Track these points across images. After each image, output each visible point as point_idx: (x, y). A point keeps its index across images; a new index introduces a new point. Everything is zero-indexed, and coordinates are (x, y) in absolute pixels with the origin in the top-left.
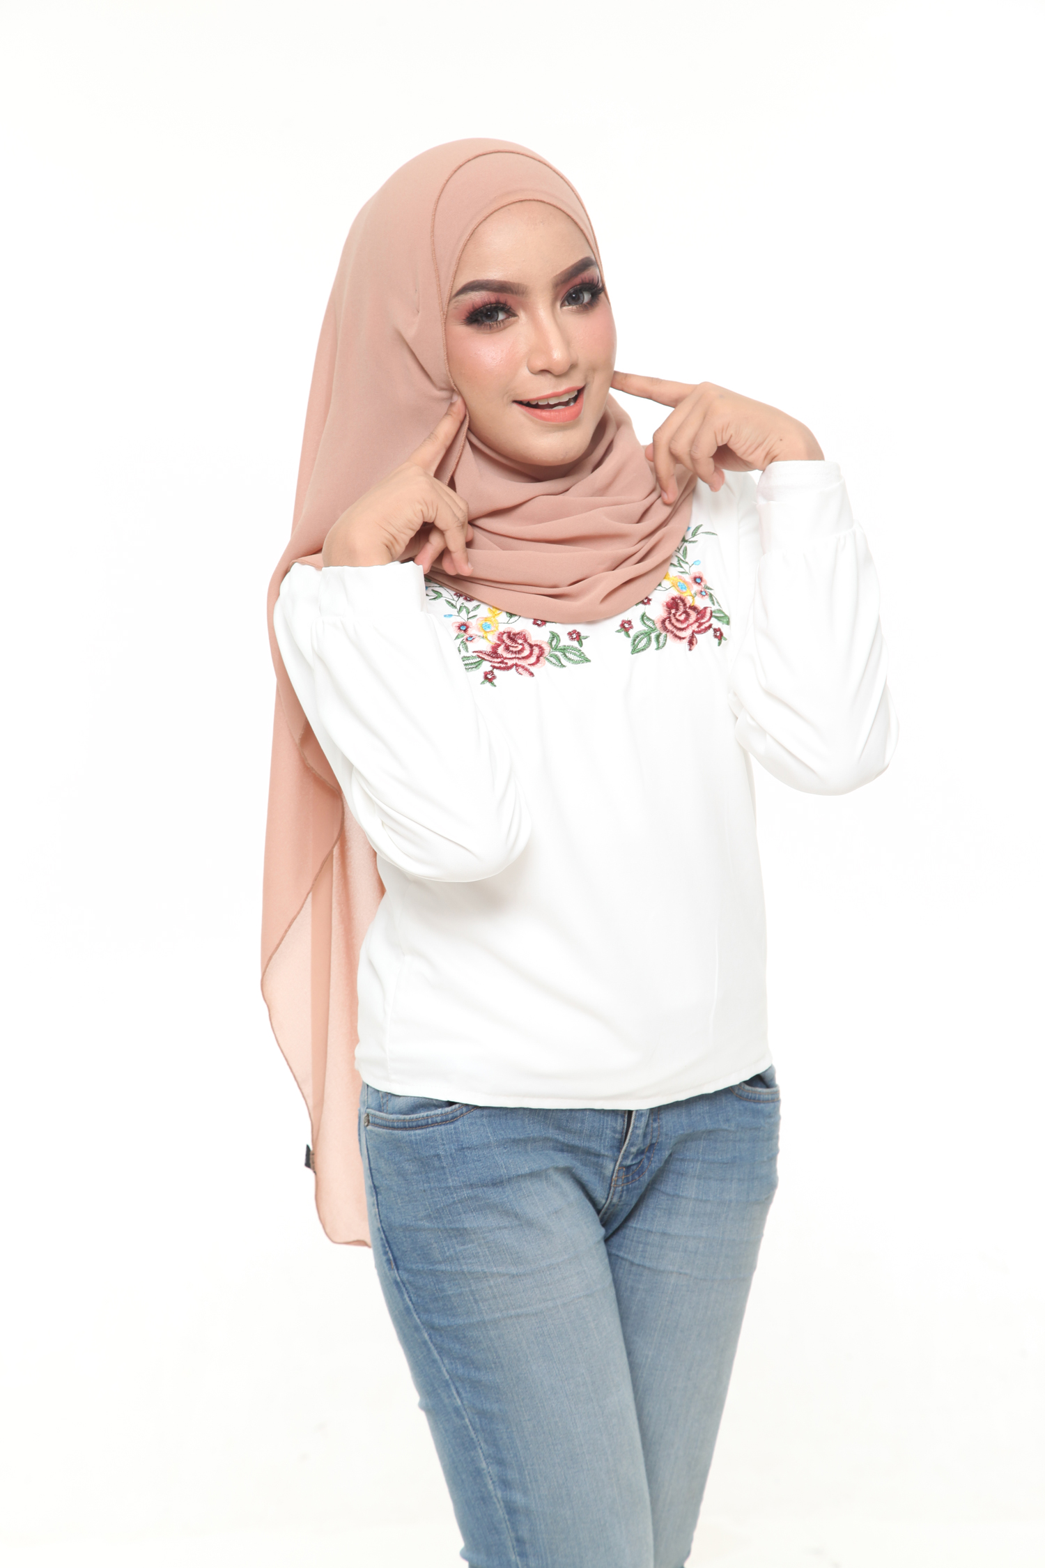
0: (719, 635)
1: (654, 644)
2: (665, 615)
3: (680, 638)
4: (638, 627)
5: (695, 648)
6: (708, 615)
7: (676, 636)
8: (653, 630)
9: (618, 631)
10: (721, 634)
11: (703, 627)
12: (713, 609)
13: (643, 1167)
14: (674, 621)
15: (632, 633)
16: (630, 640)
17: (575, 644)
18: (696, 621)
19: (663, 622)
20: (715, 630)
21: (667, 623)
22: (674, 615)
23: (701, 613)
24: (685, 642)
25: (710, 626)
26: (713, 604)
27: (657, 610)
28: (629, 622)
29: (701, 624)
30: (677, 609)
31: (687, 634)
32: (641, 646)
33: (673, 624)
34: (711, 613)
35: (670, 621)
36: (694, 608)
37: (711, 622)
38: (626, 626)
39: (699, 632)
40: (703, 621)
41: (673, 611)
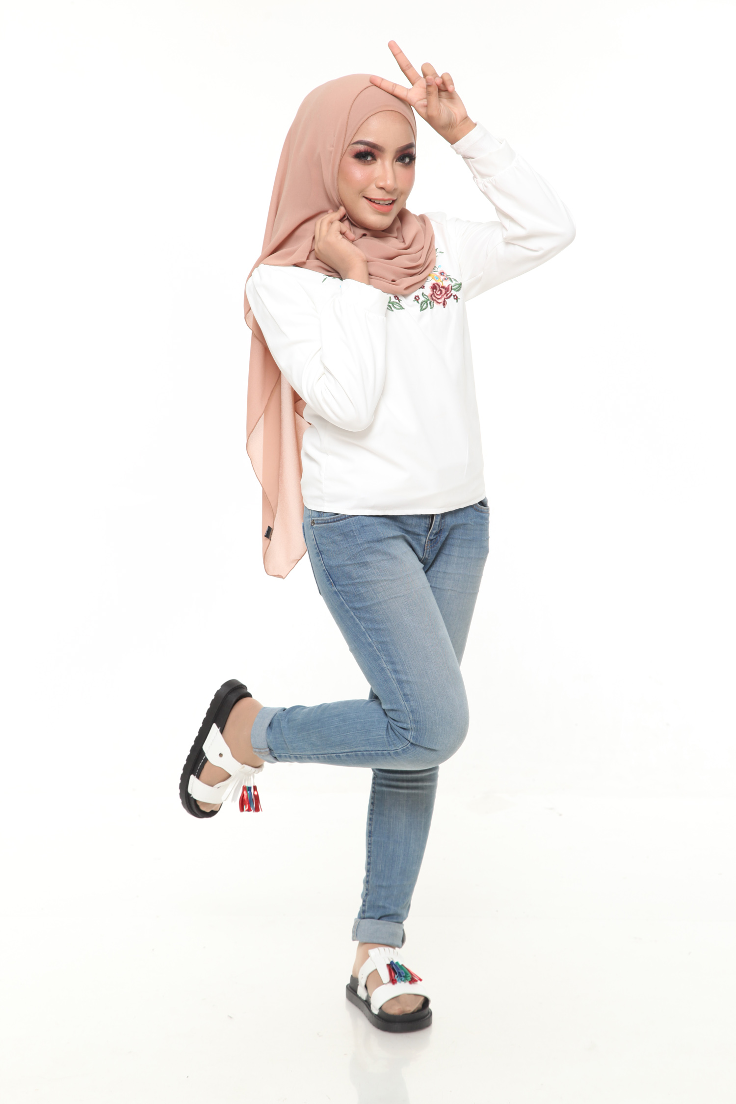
0: (456, 298)
1: (429, 306)
2: (431, 293)
3: (439, 303)
4: (422, 299)
5: (446, 306)
6: (450, 289)
7: (437, 302)
8: (428, 300)
9: (414, 301)
10: (457, 297)
11: (448, 296)
12: (452, 285)
13: (437, 540)
14: (436, 295)
15: (420, 301)
16: (420, 304)
17: (397, 301)
18: (445, 294)
19: (431, 296)
20: (454, 296)
21: (433, 296)
22: (435, 292)
23: (447, 289)
24: (441, 304)
25: (452, 294)
26: (452, 282)
27: (428, 291)
28: (418, 297)
29: (447, 295)
30: (436, 289)
31: (441, 301)
32: (424, 307)
33: (435, 297)
34: (452, 287)
35: (434, 295)
36: (443, 287)
37: (452, 292)
38: (417, 298)
39: (447, 298)
40: (448, 293)
41: (435, 290)
